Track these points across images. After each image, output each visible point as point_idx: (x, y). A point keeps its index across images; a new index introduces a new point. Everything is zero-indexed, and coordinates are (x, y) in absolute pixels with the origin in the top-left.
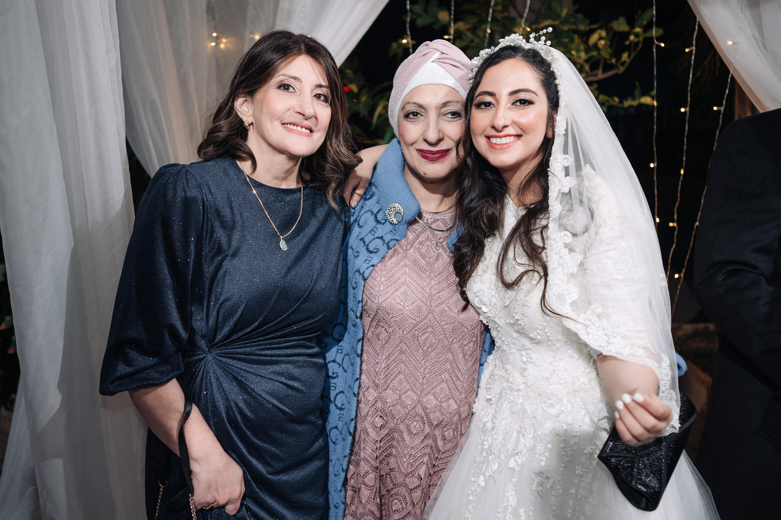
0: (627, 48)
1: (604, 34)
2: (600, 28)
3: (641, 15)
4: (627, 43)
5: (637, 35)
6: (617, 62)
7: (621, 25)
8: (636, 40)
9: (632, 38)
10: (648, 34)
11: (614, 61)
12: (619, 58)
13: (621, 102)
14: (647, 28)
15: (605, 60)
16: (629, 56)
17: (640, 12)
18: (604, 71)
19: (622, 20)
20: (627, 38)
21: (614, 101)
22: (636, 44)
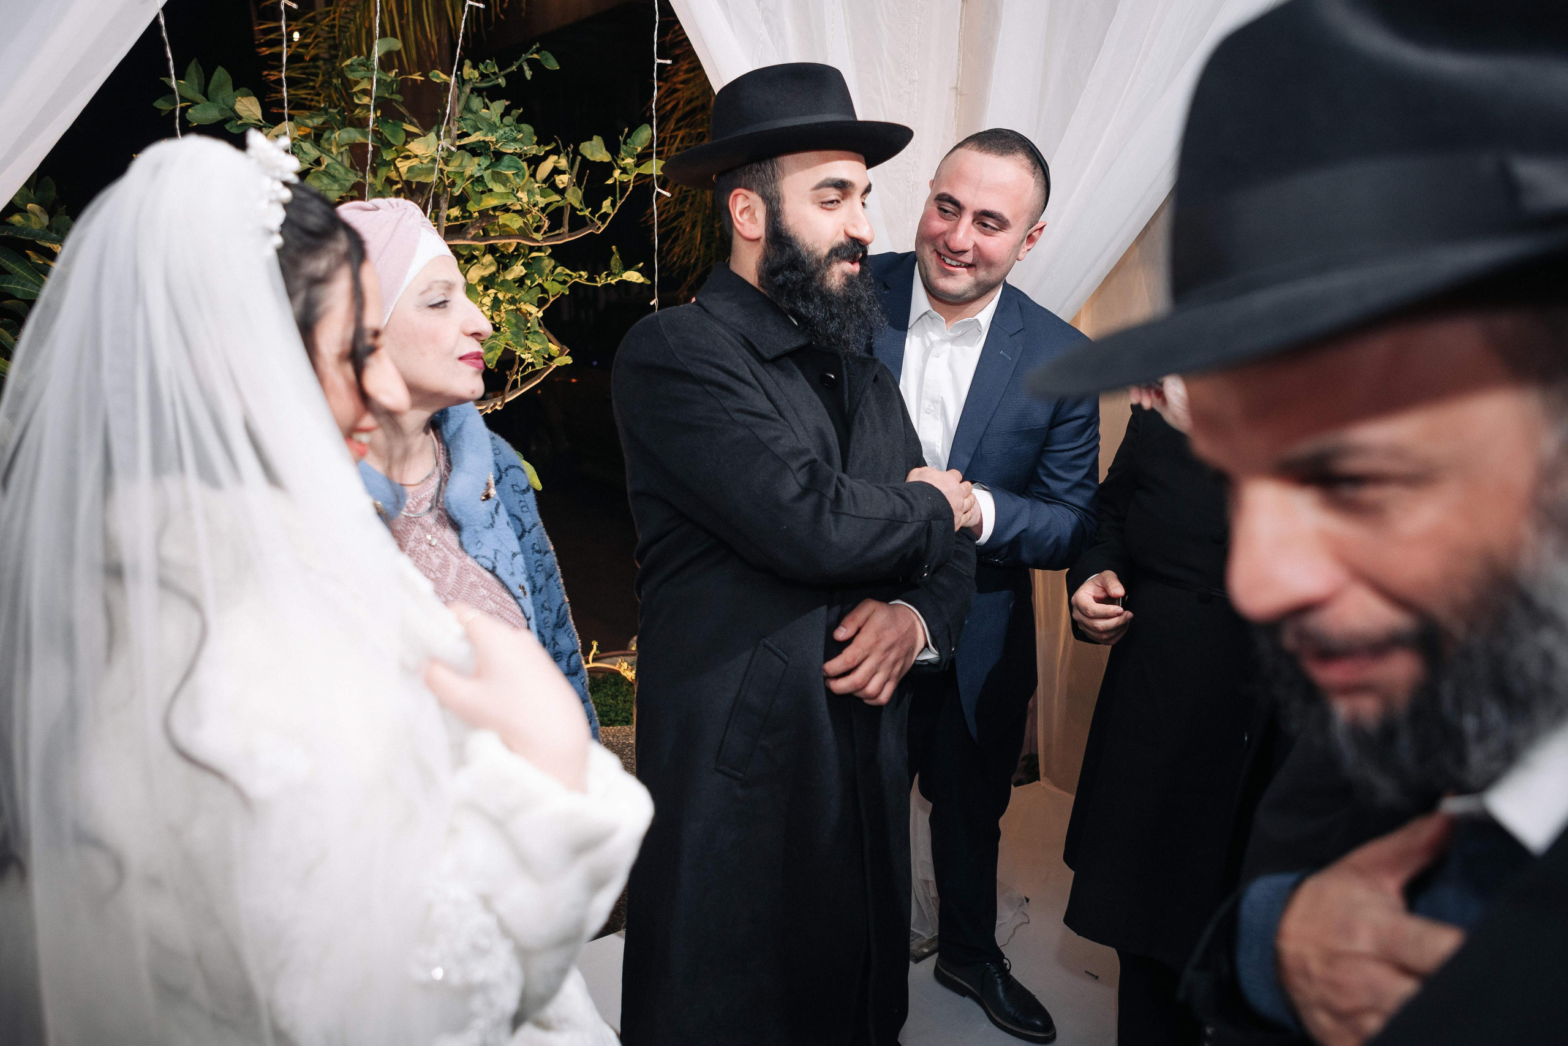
0: (610, 191)
1: (563, 163)
2: (556, 152)
3: (629, 135)
4: (610, 182)
5: (624, 171)
6: (593, 213)
7: (595, 150)
8: (625, 178)
9: (617, 173)
10: (644, 170)
11: (587, 212)
12: (596, 208)
13: (591, 279)
14: (643, 158)
15: (573, 209)
16: (613, 204)
17: (626, 130)
18: (572, 229)
19: (597, 140)
20: (611, 176)
21: (581, 276)
22: (624, 186)
